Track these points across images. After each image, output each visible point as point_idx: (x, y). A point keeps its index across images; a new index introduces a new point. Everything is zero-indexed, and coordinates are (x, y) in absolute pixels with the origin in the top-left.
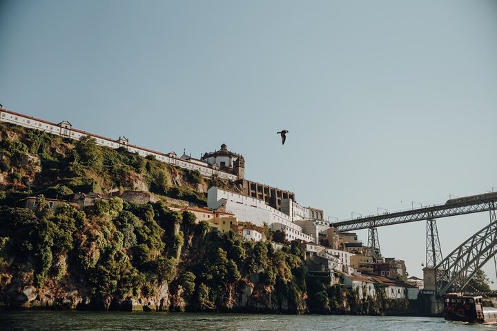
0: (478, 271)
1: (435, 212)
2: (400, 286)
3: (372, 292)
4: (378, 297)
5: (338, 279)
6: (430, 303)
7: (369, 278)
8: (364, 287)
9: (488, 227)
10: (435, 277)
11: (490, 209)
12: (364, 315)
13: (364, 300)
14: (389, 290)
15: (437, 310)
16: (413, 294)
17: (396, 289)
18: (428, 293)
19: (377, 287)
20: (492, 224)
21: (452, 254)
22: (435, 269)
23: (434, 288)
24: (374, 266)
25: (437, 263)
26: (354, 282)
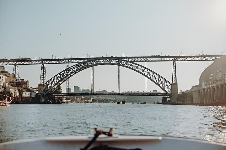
0: (59, 86)
1: (46, 61)
2: (29, 92)
3: (17, 94)
4: (20, 96)
5: (3, 89)
6: (40, 98)
7: (16, 88)
8: (15, 92)
9: (65, 70)
10: (43, 88)
11: (67, 63)
12: (14, 103)
13: (14, 97)
14: (24, 93)
15: (42, 101)
16: (34, 95)
17: (27, 93)
18: (40, 94)
19: (19, 92)
20: (67, 69)
21: (51, 79)
22: (43, 85)
23: (42, 93)
24: (16, 83)
25: (44, 83)
26: (11, 90)
